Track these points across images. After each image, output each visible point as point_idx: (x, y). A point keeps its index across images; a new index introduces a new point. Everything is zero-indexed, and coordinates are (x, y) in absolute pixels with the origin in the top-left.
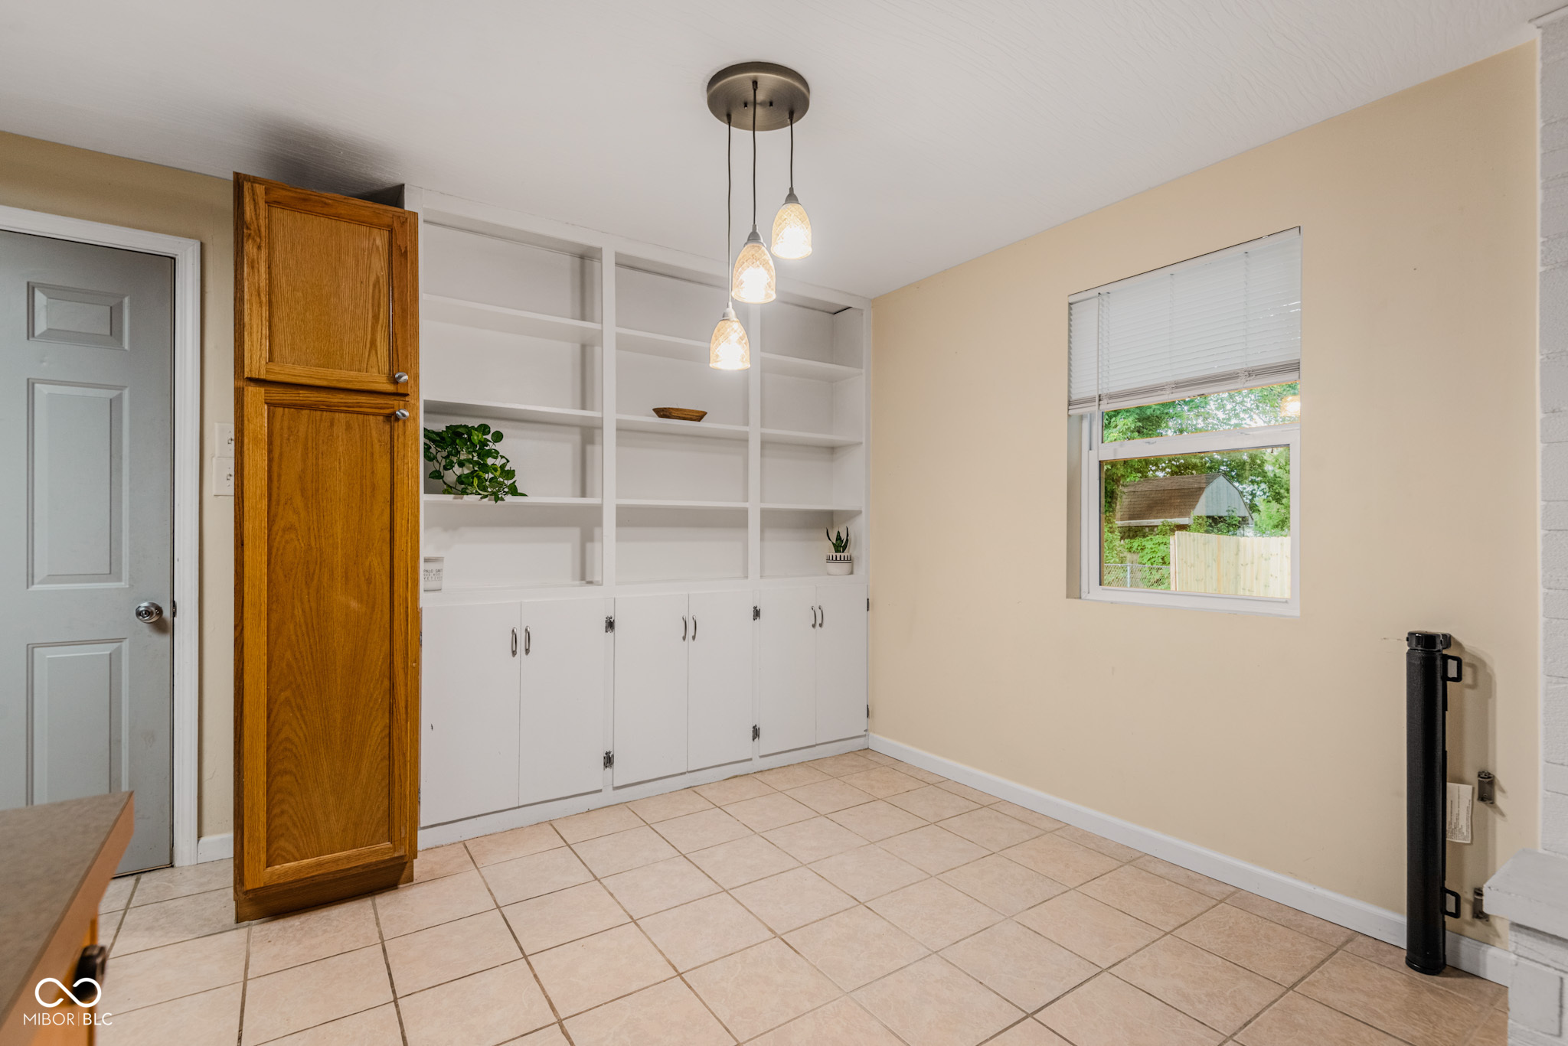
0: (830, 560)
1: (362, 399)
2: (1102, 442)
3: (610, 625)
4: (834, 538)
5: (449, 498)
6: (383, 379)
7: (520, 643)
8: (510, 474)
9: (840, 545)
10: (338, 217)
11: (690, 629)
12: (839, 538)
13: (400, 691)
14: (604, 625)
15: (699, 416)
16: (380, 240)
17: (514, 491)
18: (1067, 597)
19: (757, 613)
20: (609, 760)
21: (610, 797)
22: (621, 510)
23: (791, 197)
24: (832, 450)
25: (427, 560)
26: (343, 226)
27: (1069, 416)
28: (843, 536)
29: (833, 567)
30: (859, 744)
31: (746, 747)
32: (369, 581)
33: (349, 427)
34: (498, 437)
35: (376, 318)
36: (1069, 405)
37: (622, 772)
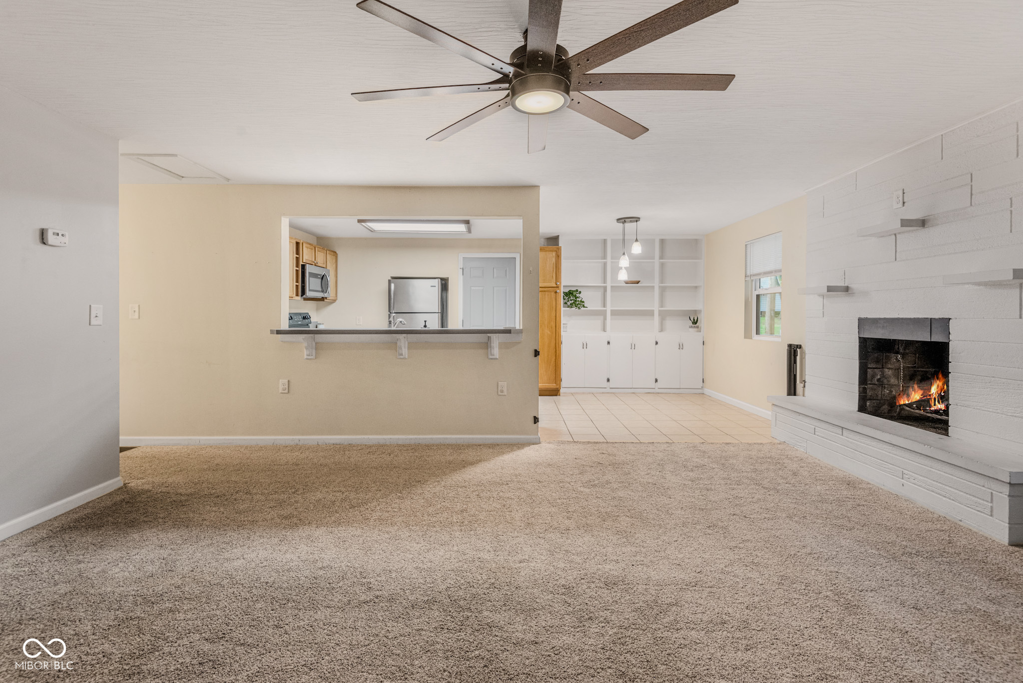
0: (691, 327)
1: (550, 289)
2: (760, 288)
3: (609, 343)
4: (692, 319)
5: (568, 309)
6: (554, 284)
7: (585, 346)
8: (583, 302)
9: (695, 322)
10: (546, 251)
11: (633, 346)
12: (694, 320)
13: (557, 352)
14: (607, 343)
15: (638, 282)
16: (554, 254)
17: (584, 307)
18: (745, 338)
19: (657, 343)
20: (608, 380)
21: (608, 390)
22: (612, 311)
23: (637, 240)
24: (696, 287)
25: (563, 324)
26: (547, 252)
27: (745, 281)
28: (696, 319)
29: (691, 329)
30: (700, 391)
31: (652, 384)
32: (552, 328)
33: (548, 295)
34: (580, 292)
35: (553, 271)
36: (746, 277)
37: (612, 384)
